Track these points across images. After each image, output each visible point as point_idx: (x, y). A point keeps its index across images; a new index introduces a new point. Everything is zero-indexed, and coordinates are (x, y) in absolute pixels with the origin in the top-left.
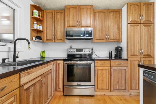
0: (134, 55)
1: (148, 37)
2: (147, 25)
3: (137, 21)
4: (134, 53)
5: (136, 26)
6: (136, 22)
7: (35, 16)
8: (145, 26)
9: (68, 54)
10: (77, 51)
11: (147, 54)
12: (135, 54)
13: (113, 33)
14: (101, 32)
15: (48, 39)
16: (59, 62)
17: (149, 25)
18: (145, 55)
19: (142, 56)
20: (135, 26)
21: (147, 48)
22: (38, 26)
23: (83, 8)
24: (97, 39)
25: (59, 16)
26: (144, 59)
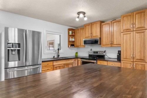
0: (126, 59)
1: (141, 43)
2: (140, 31)
3: (130, 29)
4: (126, 57)
5: (129, 34)
6: (128, 31)
7: (70, 34)
8: (137, 33)
9: (89, 55)
10: (94, 52)
11: (139, 58)
12: (128, 58)
13: (116, 39)
14: (106, 40)
15: (77, 45)
16: (79, 59)
17: (143, 31)
18: (137, 59)
19: (135, 60)
20: (127, 34)
21: (139, 53)
22: (72, 39)
23: (94, 24)
24: (104, 44)
25: (82, 31)
26: (136, 63)
